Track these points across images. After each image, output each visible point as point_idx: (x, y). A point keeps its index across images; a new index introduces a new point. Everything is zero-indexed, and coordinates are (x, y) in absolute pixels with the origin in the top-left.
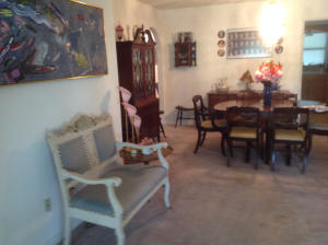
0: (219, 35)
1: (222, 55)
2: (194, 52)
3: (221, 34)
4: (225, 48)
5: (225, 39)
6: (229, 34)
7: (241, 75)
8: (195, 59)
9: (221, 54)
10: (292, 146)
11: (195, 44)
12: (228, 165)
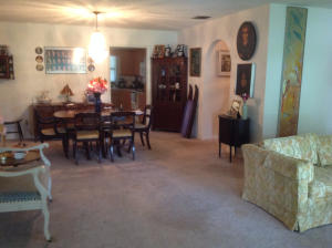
0: (36, 50)
1: (41, 70)
2: (12, 65)
3: (39, 50)
4: (43, 64)
5: (43, 55)
6: (47, 51)
7: (62, 88)
8: (13, 72)
9: (39, 68)
10: (121, 141)
11: (11, 58)
12: (77, 164)
